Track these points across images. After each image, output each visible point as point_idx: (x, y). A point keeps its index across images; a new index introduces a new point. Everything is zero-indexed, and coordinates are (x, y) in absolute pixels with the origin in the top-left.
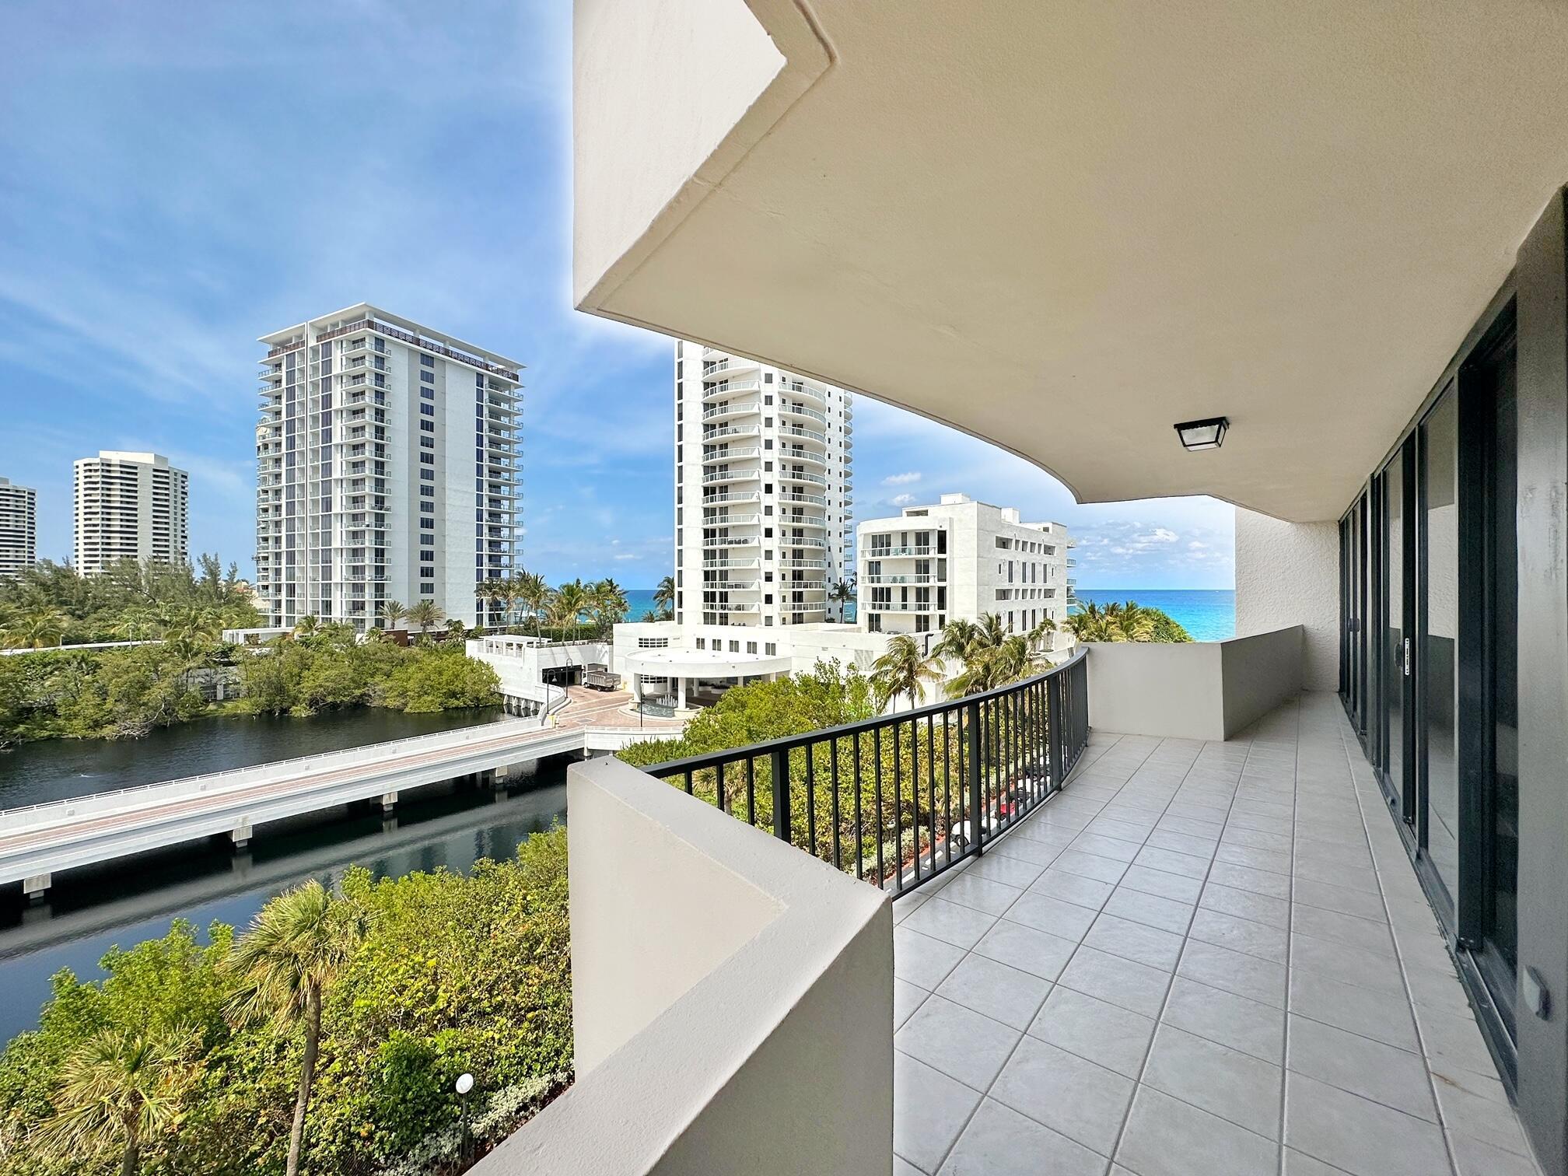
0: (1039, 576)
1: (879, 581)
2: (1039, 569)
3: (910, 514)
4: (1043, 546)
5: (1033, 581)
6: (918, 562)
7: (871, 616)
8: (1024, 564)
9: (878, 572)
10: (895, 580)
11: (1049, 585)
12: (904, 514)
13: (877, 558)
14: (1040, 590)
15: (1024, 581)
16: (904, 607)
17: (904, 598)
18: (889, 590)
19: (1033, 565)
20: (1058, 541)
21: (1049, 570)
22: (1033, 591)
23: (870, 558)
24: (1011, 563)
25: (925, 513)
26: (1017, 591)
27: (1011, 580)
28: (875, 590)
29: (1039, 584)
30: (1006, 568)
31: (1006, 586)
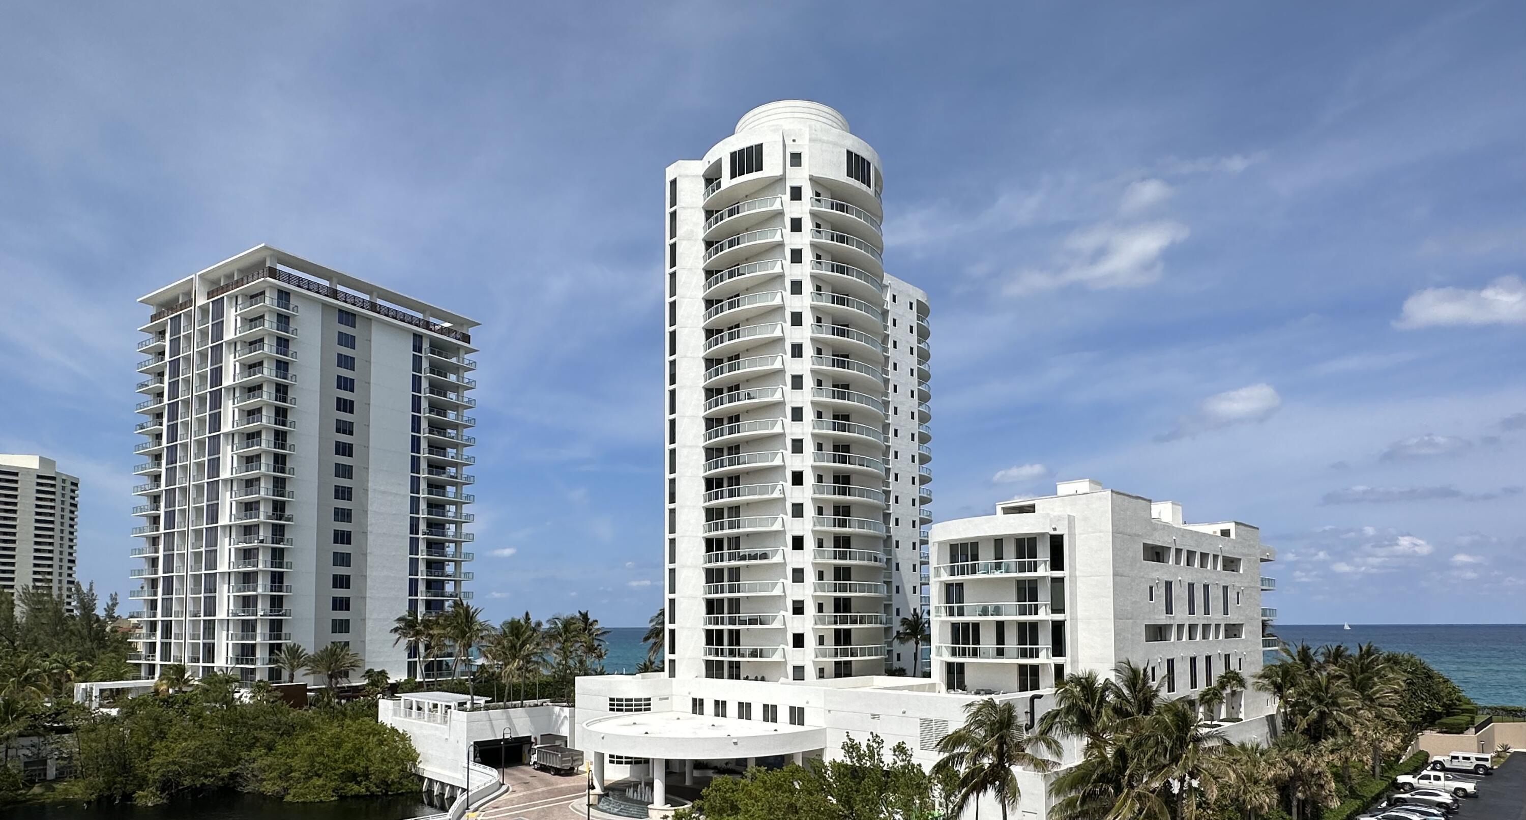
0: (1216, 603)
1: (961, 613)
2: (1216, 594)
3: (1007, 511)
4: (1220, 559)
5: (1207, 612)
6: (1020, 583)
7: (950, 666)
8: (1191, 586)
9: (960, 600)
10: (985, 612)
11: (1233, 618)
12: (999, 509)
13: (958, 578)
14: (1218, 626)
15: (1192, 612)
16: (1000, 653)
17: (1000, 639)
18: (976, 626)
19: (1206, 587)
20: (1245, 551)
21: (1232, 595)
22: (1206, 627)
23: (946, 577)
24: (1169, 585)
25: (1031, 509)
26: (1180, 627)
27: (1169, 610)
28: (955, 626)
29: (1216, 616)
30: (1160, 592)
31: (1162, 619)
